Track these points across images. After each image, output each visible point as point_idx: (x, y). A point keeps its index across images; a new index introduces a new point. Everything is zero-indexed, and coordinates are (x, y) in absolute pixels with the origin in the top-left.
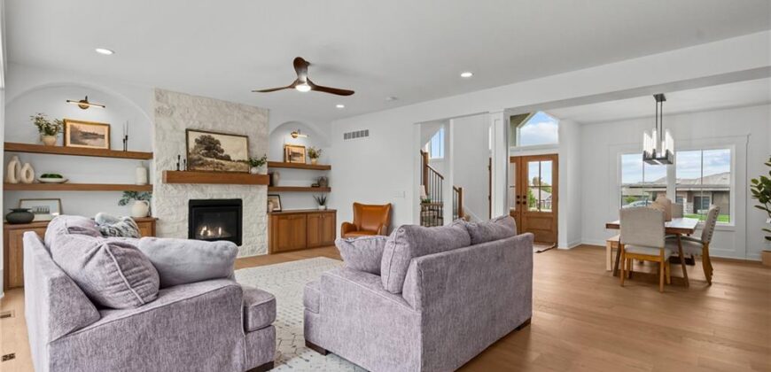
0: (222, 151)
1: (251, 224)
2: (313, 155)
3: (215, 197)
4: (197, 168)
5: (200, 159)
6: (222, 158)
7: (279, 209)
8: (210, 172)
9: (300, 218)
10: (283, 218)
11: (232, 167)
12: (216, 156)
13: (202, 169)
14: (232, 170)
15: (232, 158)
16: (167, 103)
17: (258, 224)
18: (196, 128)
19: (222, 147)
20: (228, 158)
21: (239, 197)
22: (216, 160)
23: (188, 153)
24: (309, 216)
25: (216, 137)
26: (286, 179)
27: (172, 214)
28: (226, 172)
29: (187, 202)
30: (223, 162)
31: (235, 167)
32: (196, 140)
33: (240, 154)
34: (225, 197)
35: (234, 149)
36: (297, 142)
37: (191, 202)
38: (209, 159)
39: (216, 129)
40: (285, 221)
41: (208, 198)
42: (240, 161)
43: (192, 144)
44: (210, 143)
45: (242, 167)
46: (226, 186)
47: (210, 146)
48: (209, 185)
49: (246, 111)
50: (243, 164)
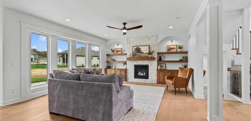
0: (141, 51)
1: (151, 73)
2: (180, 48)
3: (141, 64)
4: (134, 56)
5: (135, 54)
6: (141, 53)
7: (165, 68)
8: (137, 57)
9: (169, 72)
10: (162, 72)
11: (143, 55)
12: (139, 53)
13: (135, 56)
14: (143, 56)
15: (144, 53)
16: (129, 41)
17: (154, 73)
18: (135, 46)
19: (141, 50)
20: (142, 53)
21: (147, 64)
22: (139, 54)
23: (133, 53)
24: (173, 72)
25: (140, 47)
26: (168, 58)
27: (130, 68)
28: (141, 57)
29: (134, 65)
30: (141, 54)
31: (144, 55)
32: (135, 49)
33: (146, 51)
34: (143, 64)
35: (145, 50)
36: (173, 44)
37: (135, 65)
38: (137, 54)
39: (140, 45)
40: (162, 73)
41: (139, 64)
42: (146, 53)
43: (134, 50)
44: (138, 49)
45: (146, 55)
46: (144, 61)
47: (138, 50)
48: (139, 61)
49: (149, 38)
50: (147, 54)
